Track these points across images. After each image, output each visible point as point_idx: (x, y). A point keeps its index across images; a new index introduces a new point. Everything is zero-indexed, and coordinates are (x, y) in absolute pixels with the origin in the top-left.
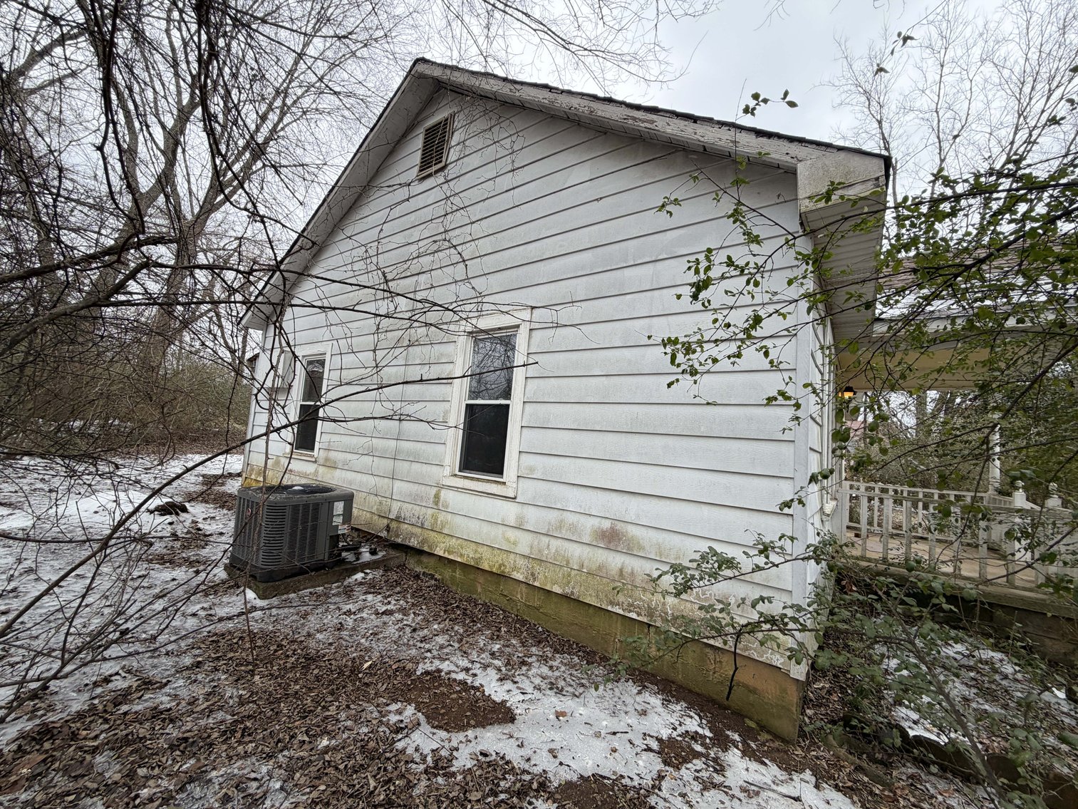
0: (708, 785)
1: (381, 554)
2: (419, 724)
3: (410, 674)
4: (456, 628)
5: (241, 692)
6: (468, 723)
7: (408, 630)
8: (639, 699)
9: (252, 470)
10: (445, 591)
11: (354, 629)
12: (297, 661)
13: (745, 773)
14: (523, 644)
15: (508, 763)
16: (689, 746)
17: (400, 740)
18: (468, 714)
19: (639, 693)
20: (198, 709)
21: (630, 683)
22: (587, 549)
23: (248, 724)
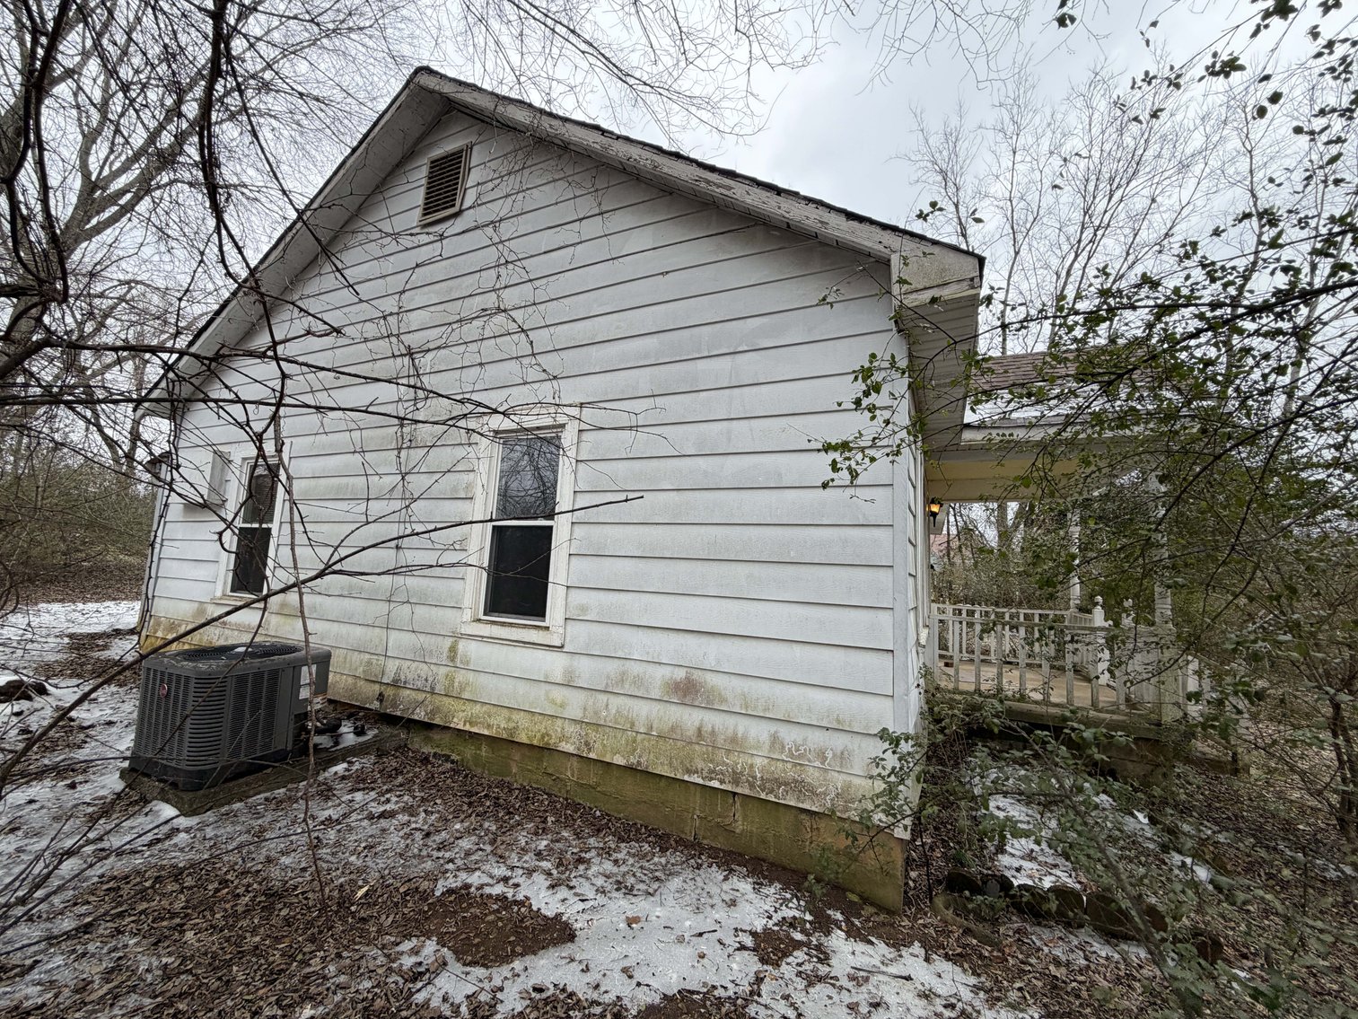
0: (812, 980)
1: (370, 734)
2: (445, 964)
3: (425, 896)
4: (486, 825)
5: (164, 960)
6: (513, 951)
7: (418, 836)
8: (726, 886)
9: (158, 624)
10: (466, 776)
11: (338, 844)
12: (253, 900)
13: (851, 957)
14: (578, 835)
15: (571, 995)
16: (788, 936)
17: (419, 990)
18: (512, 939)
19: (726, 878)
20: (94, 996)
21: (714, 867)
22: (656, 707)
23: (182, 1006)
